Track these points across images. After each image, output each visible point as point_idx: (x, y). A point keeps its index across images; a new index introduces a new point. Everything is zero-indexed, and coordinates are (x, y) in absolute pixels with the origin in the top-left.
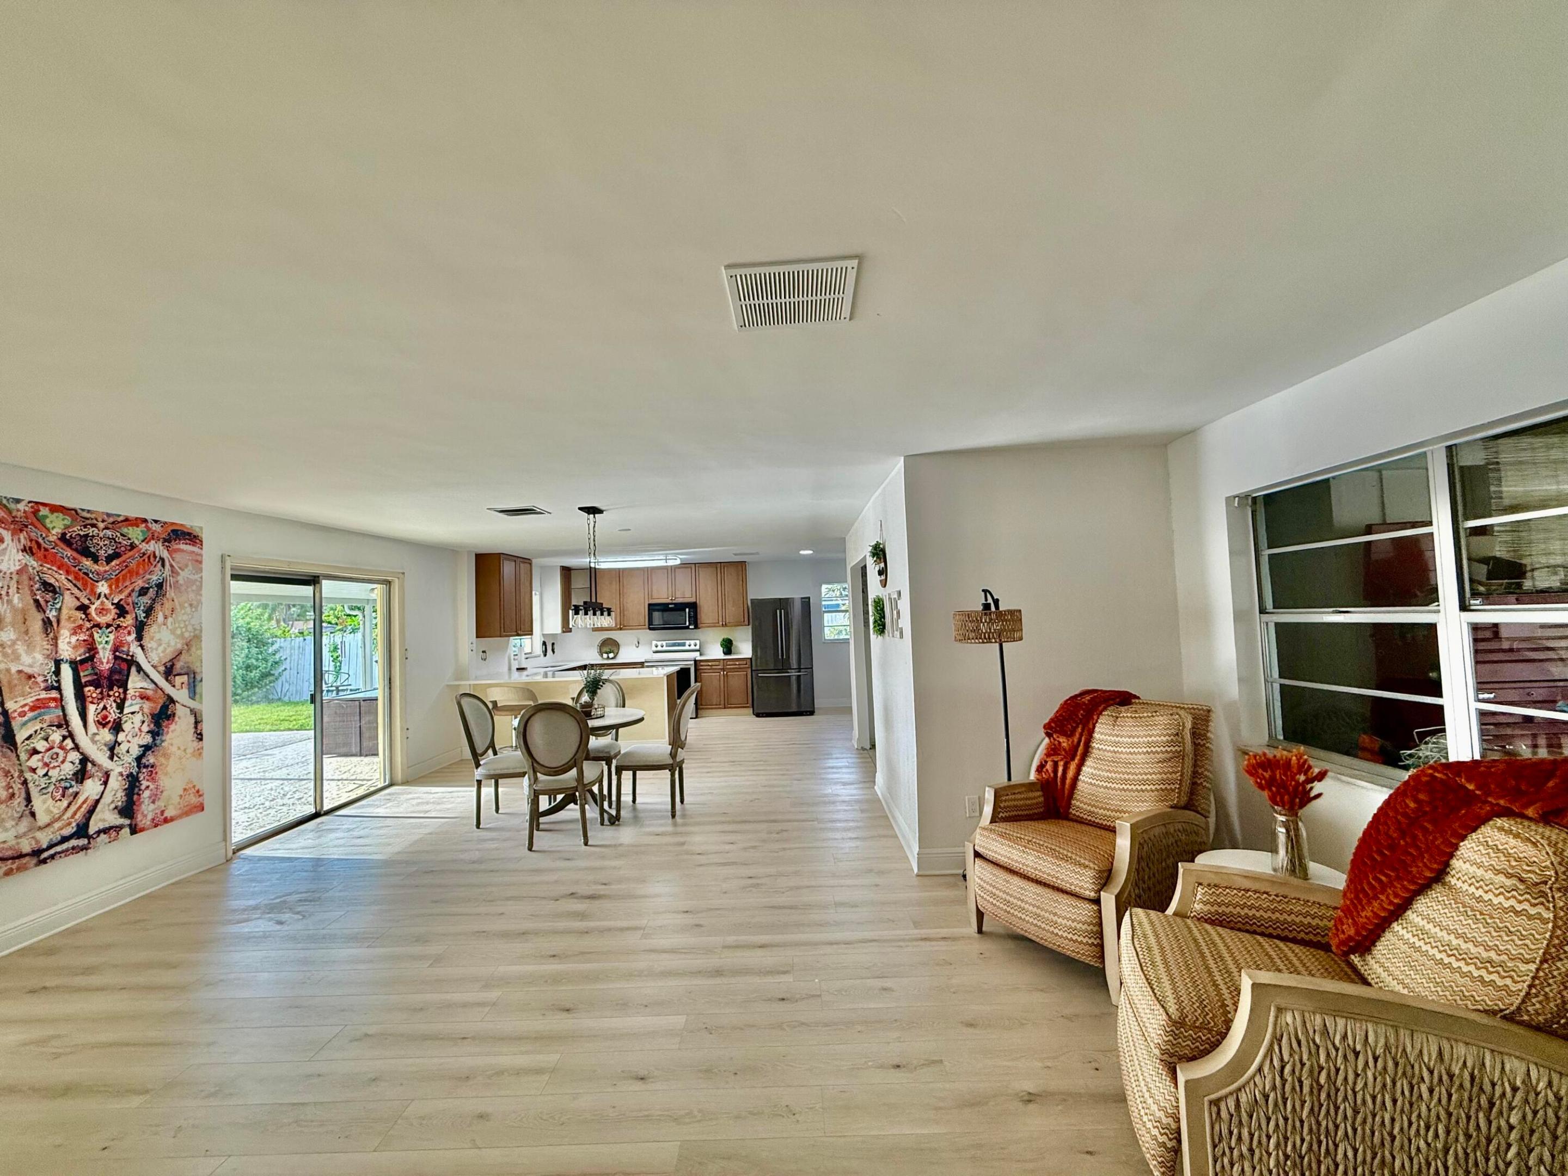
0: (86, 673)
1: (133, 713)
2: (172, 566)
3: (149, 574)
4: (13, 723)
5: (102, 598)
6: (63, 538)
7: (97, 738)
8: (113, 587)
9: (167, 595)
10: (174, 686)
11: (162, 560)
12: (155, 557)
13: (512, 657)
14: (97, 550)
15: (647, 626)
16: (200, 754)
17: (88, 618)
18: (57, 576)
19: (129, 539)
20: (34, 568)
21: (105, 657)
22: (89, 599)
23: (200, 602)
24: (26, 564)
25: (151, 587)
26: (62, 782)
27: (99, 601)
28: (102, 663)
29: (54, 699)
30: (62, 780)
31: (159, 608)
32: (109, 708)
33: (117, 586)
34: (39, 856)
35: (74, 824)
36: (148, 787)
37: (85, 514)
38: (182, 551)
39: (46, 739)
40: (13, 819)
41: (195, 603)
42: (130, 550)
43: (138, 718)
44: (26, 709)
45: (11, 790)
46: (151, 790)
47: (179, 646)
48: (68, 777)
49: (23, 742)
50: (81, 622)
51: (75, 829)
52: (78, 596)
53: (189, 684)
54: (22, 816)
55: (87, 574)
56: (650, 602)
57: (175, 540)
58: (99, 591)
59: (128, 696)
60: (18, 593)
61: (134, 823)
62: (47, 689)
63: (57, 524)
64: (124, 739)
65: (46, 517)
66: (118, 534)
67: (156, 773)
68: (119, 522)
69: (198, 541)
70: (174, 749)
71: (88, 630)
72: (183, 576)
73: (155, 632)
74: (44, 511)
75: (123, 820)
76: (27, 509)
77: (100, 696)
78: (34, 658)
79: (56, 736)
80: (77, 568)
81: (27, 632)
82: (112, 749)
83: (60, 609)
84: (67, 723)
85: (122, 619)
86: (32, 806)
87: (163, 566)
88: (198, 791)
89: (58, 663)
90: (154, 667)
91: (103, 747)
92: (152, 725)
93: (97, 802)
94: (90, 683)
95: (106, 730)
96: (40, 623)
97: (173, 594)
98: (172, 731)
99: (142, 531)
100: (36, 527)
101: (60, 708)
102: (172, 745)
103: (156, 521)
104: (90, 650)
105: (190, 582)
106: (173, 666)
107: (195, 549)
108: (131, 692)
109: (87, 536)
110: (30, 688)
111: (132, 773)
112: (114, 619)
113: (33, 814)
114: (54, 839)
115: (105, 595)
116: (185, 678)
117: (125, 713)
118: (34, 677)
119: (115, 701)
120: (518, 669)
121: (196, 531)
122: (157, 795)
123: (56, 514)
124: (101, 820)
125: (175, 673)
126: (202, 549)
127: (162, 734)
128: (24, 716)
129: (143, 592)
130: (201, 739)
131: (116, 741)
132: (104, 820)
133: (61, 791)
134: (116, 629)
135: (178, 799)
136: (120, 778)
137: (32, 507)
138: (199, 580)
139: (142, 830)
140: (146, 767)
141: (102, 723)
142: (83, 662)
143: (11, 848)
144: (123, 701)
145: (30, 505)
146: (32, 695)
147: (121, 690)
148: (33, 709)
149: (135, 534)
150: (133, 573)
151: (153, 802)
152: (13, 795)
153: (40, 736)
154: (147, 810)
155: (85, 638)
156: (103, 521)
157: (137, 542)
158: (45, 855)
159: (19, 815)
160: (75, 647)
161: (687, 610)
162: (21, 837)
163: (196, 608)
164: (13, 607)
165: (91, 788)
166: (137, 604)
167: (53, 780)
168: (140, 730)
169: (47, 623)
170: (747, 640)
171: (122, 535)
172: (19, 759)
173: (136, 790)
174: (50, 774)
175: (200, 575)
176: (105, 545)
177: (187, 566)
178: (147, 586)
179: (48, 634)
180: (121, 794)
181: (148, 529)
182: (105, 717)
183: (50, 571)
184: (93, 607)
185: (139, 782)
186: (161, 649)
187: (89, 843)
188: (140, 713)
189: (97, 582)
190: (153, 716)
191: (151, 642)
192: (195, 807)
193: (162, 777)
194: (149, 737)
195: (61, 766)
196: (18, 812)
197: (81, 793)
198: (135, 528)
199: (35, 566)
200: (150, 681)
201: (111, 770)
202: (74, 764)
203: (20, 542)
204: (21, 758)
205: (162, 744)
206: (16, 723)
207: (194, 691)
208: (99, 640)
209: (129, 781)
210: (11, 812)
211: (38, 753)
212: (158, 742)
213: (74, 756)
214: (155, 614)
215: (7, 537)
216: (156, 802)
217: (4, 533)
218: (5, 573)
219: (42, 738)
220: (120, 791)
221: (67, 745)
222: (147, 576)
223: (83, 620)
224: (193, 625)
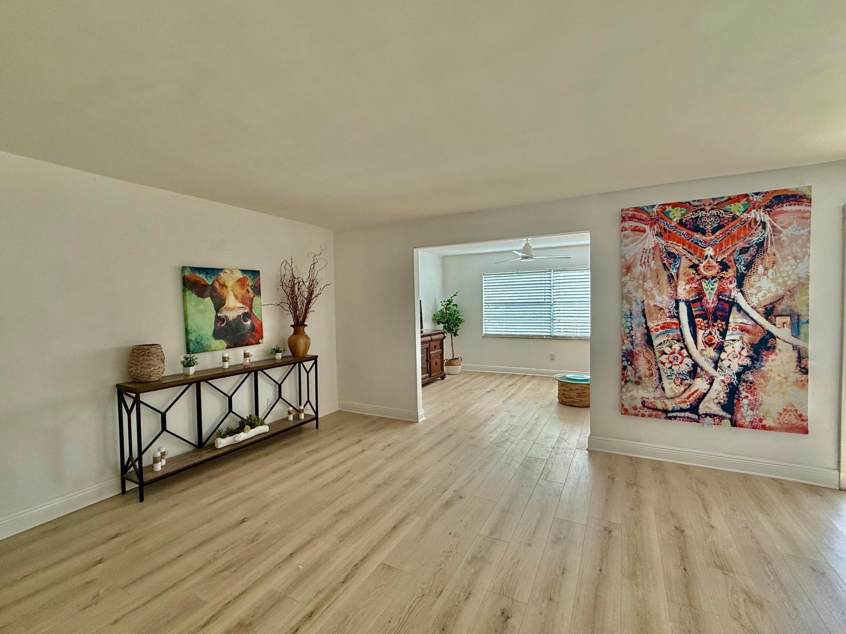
0: (697, 309)
1: (733, 340)
2: (773, 227)
3: (750, 236)
5: (709, 258)
6: (681, 223)
7: (704, 353)
8: (718, 250)
9: (768, 251)
10: (775, 325)
11: (764, 223)
12: (756, 222)
14: (705, 226)
16: (804, 385)
17: (698, 272)
18: (677, 247)
19: (731, 213)
20: (662, 245)
21: (711, 299)
22: (698, 260)
23: (807, 254)
24: (658, 243)
26: (680, 375)
27: (706, 261)
28: (708, 303)
29: (675, 324)
30: (680, 373)
31: (760, 262)
32: (714, 334)
33: (721, 249)
34: (667, 414)
35: (688, 403)
36: (747, 397)
37: (696, 204)
38: (786, 212)
39: (671, 347)
40: (653, 388)
41: (800, 255)
42: (732, 221)
43: (738, 345)
44: (659, 327)
45: (651, 371)
46: (750, 400)
47: (781, 292)
48: (684, 372)
49: (657, 346)
50: (693, 276)
51: (689, 407)
52: (690, 258)
53: (792, 324)
54: (657, 388)
55: (697, 244)
57: (778, 205)
58: (706, 254)
59: (730, 328)
60: (653, 260)
61: (734, 418)
62: (671, 317)
63: (676, 215)
64: (726, 357)
65: (670, 211)
66: (722, 212)
67: (755, 389)
68: (722, 202)
69: (805, 200)
70: (774, 374)
71: (697, 281)
72: (787, 233)
73: (755, 281)
74: (668, 208)
75: (725, 413)
76: (658, 210)
77: (706, 325)
78: (663, 298)
79: (677, 346)
80: (690, 241)
81: (658, 283)
82: (716, 363)
83: (679, 268)
84: (684, 340)
85: (725, 272)
86: (663, 384)
87: (764, 228)
88: (801, 416)
89: (677, 302)
90: (754, 308)
91: (709, 360)
92: (751, 352)
93: (705, 395)
94: (700, 316)
95: (711, 349)
96: (666, 277)
97: (774, 250)
98: (772, 360)
99: (742, 205)
100: (663, 220)
101: (679, 329)
102: (771, 371)
103: (757, 194)
104: (699, 294)
105: (795, 238)
106: (774, 307)
107: (803, 208)
108: (732, 325)
109: (697, 218)
110: (661, 315)
111: (732, 383)
112: (718, 273)
113: (663, 389)
114: (676, 407)
115: (711, 257)
116: (788, 319)
117: (726, 339)
118: (663, 309)
119: (718, 330)
121: (804, 192)
122: (755, 405)
123: (676, 209)
124: (707, 407)
125: (775, 313)
126: (810, 206)
127: (762, 361)
128: (657, 331)
129: (744, 251)
130: (806, 373)
131: (719, 358)
132: (710, 408)
133: (680, 380)
134: (720, 279)
135: (777, 416)
136: (722, 384)
137: (661, 208)
138: (807, 234)
139: (741, 426)
140: (746, 382)
141: (709, 343)
142: (694, 301)
143: (651, 403)
144: (726, 330)
145: (660, 207)
146: (662, 319)
147: (724, 323)
148: (662, 328)
149: (736, 208)
150: (734, 238)
151: (752, 409)
152: (652, 375)
153: (667, 344)
154: (746, 413)
155: (696, 286)
156: (710, 205)
157: (738, 214)
158: (670, 415)
159: (656, 386)
160: (689, 292)
162: (657, 399)
163: (802, 259)
164: (651, 268)
165: (700, 385)
166: (738, 260)
167: (675, 372)
169: (670, 277)
171: (725, 211)
172: (655, 356)
173: (736, 396)
174: (673, 368)
175: (807, 230)
176: (710, 222)
177: (790, 224)
178: (748, 246)
179: (671, 284)
180: (722, 395)
181: (750, 201)
182: (711, 340)
183: (672, 245)
184: (702, 265)
185: (739, 391)
186: (760, 295)
187: (699, 418)
188: (740, 341)
189: (705, 248)
190: (752, 345)
191: (751, 289)
192: (797, 427)
193: (761, 393)
194: (748, 361)
195: (680, 365)
196: (655, 385)
197: (693, 385)
198: (737, 204)
199: (663, 243)
200: (750, 319)
201: (715, 376)
202: (688, 366)
203: (654, 230)
204: (656, 355)
205: (762, 368)
206: (653, 335)
207: (798, 331)
208: (706, 287)
209: (730, 388)
210: (651, 383)
211: (666, 354)
212: (757, 366)
213: (688, 361)
214: (755, 267)
215: (647, 228)
216: (755, 411)
217: (646, 227)
218: (647, 250)
219: (668, 346)
220: (722, 393)
221: (683, 353)
222: (748, 238)
223: (695, 274)
224: (797, 275)
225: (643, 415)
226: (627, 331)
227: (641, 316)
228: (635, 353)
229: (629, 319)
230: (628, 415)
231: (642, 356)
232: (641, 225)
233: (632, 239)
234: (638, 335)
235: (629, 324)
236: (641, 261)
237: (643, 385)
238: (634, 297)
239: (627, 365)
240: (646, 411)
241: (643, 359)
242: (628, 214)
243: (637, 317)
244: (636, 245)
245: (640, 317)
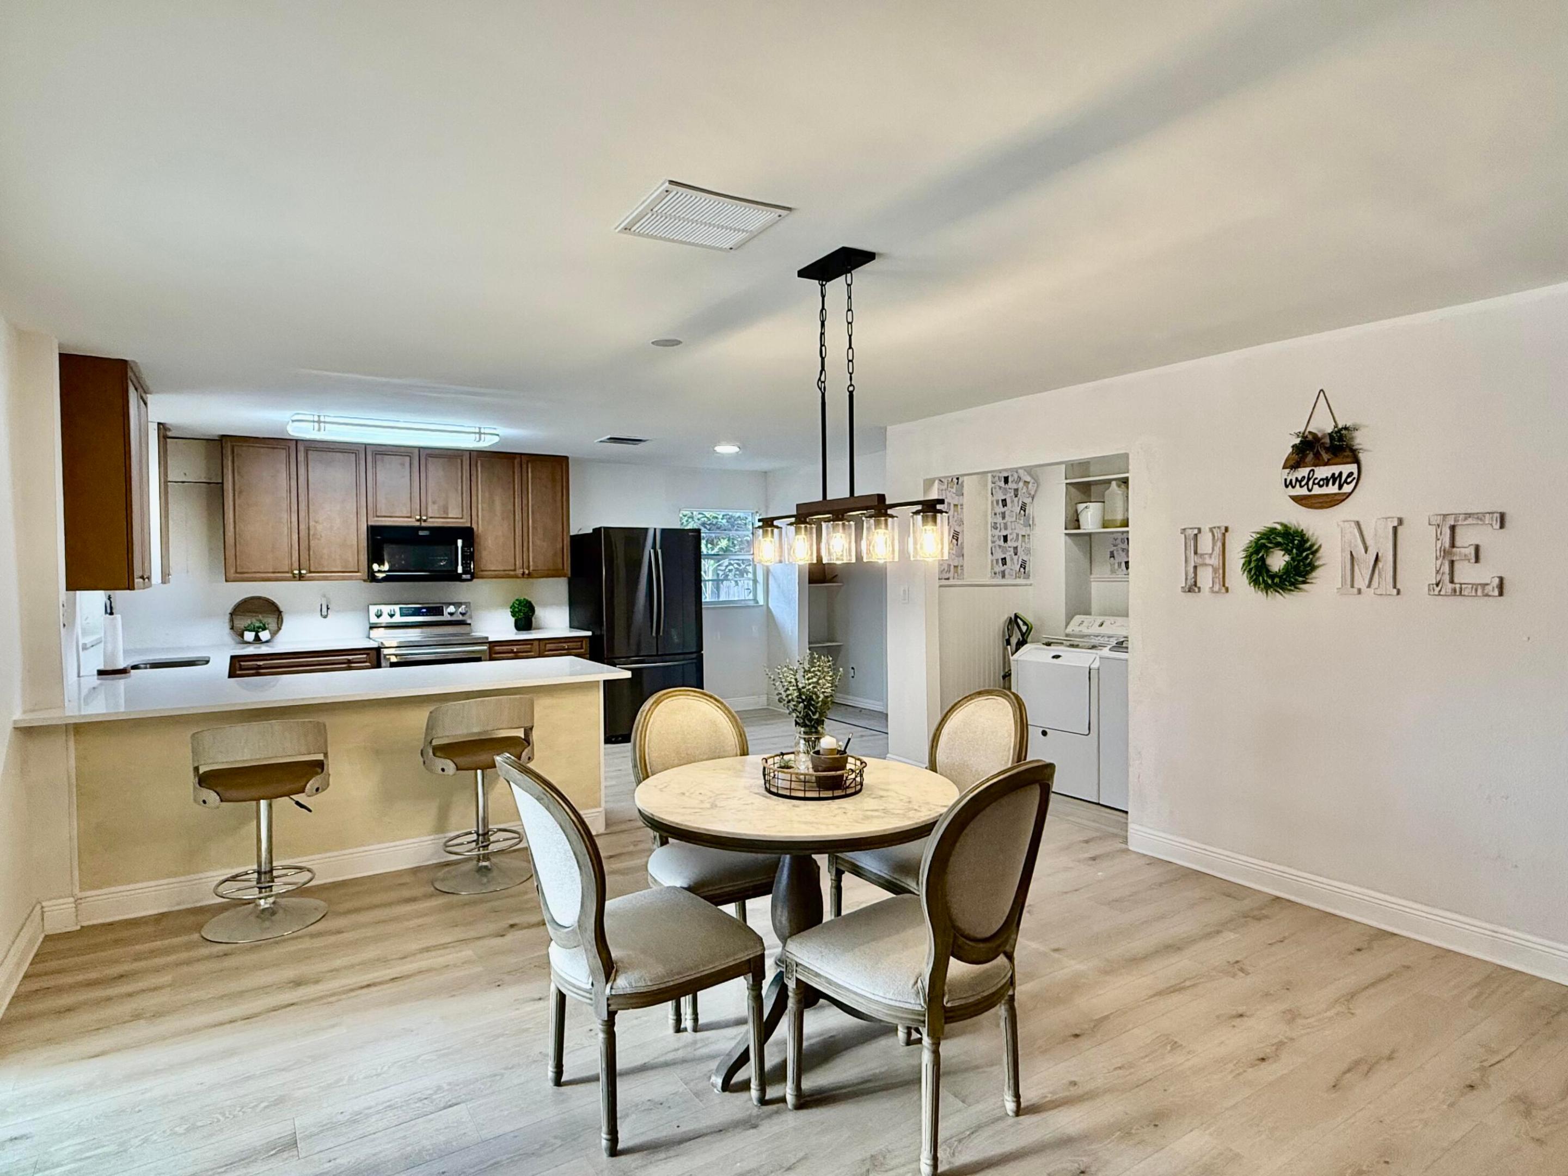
15: (362, 574)
56: (374, 522)
120: (101, 673)
161: (460, 542)
170: (558, 604)
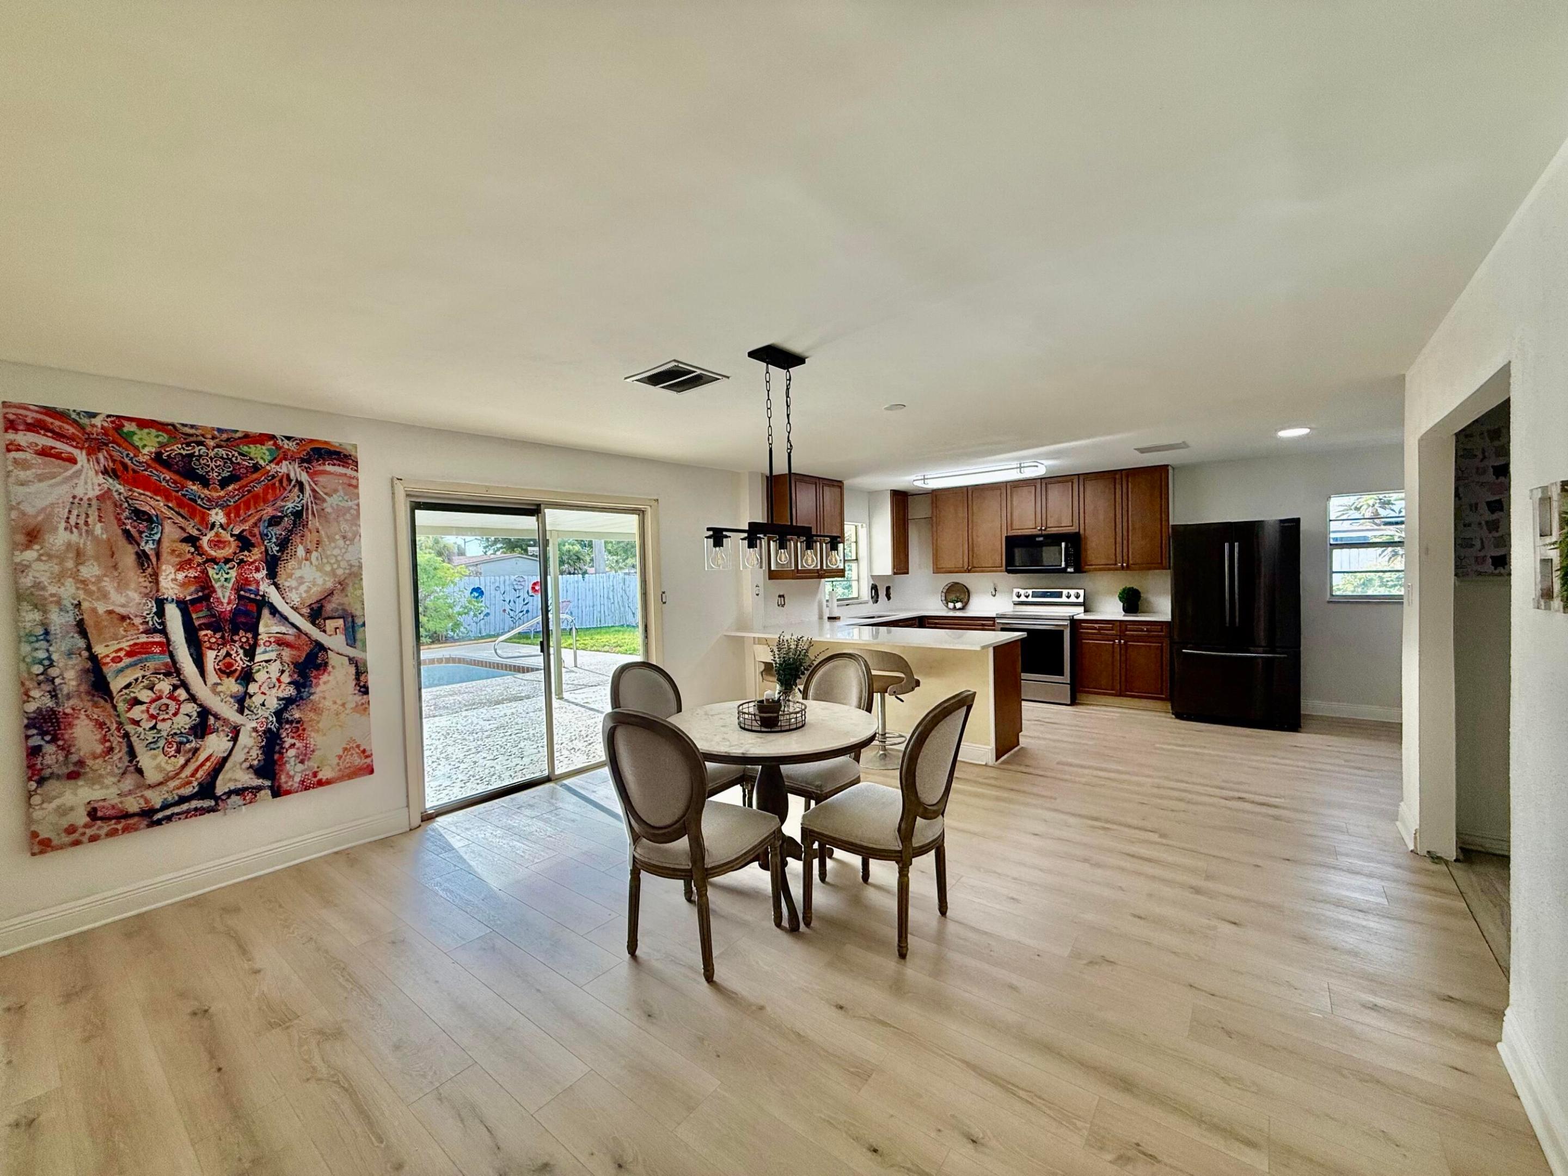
1: (267, 661)
2: (313, 490)
3: (282, 500)
4: (105, 669)
5: (218, 528)
6: (158, 457)
7: (219, 688)
8: (232, 515)
9: (310, 526)
10: (324, 631)
11: (301, 485)
12: (290, 480)
13: (825, 603)
14: (207, 472)
15: (1004, 568)
16: (365, 710)
17: (199, 550)
18: (152, 503)
19: (251, 459)
20: (120, 494)
21: (225, 597)
22: (198, 530)
23: (357, 534)
24: (109, 489)
25: (286, 516)
26: (176, 737)
27: (213, 532)
28: (222, 603)
29: (158, 644)
30: (175, 734)
31: (298, 540)
32: (234, 655)
33: (238, 515)
34: (151, 817)
35: (195, 784)
36: (293, 745)
37: (188, 430)
38: (329, 473)
39: (151, 689)
40: (114, 776)
41: (350, 535)
42: (253, 473)
43: (275, 668)
44: (122, 654)
45: (108, 744)
46: (298, 749)
47: (330, 585)
48: (183, 730)
49: (121, 691)
50: (189, 556)
51: (196, 789)
52: (183, 525)
53: (346, 629)
54: (124, 773)
55: (194, 501)
56: (1010, 534)
57: (318, 461)
58: (212, 519)
59: (261, 642)
60: (100, 521)
61: (277, 784)
62: (149, 632)
63: (148, 443)
64: (257, 690)
65: (134, 433)
66: (236, 454)
67: (304, 730)
68: (236, 439)
69: (350, 462)
70: (328, 703)
71: (198, 565)
72: (331, 503)
73: (293, 569)
74: (130, 427)
75: (261, 781)
76: (106, 424)
77: (220, 641)
78: (127, 596)
80: (180, 494)
81: (115, 567)
82: (241, 702)
83: (159, 541)
84: (178, 672)
85: (246, 553)
86: (138, 762)
87: (302, 489)
88: (364, 751)
89: (160, 604)
90: (295, 609)
91: (229, 699)
92: (296, 676)
93: (225, 760)
94: (207, 626)
95: (232, 680)
96: (133, 557)
97: (317, 524)
98: (325, 683)
99: (268, 450)
100: (119, 445)
101: (167, 653)
102: (324, 698)
103: (289, 438)
104: (203, 589)
105: (341, 512)
106: (321, 608)
107: (349, 472)
108: (263, 637)
109: (192, 455)
110: (125, 631)
111: (270, 729)
112: (235, 553)
113: (140, 771)
114: (170, 799)
115: (221, 526)
116: (340, 622)
117: (256, 661)
118: (130, 618)
119: (241, 647)
120: (829, 618)
121: (349, 450)
122: (305, 755)
123: (146, 431)
124: (230, 780)
125: (324, 615)
126: (357, 471)
127: (311, 686)
128: (119, 662)
129: (274, 521)
130: (366, 692)
131: (246, 693)
132: (236, 780)
133: (175, 746)
134: (239, 564)
135: (336, 761)
136: (254, 734)
137: (112, 422)
138: (356, 507)
139: (288, 792)
140: (288, 722)
141: (226, 671)
142: (193, 601)
143: (113, 807)
144: (255, 645)
145: (109, 419)
146: (129, 638)
147: (250, 635)
148: (129, 654)
149: (259, 453)
150: (257, 499)
151: (302, 762)
152: (111, 749)
153: (142, 684)
154: (293, 770)
155: (196, 575)
156: (213, 438)
157: (262, 462)
158: (160, 815)
159: (121, 771)
160: (183, 585)
161: (1063, 544)
162: (126, 796)
163: (352, 540)
164: (95, 538)
165: (216, 744)
166: (267, 535)
167: (164, 734)
168: (279, 680)
169: (142, 558)
170: (1164, 592)
171: (240, 454)
172: (116, 711)
173: (277, 748)
174: (158, 727)
175: (356, 502)
176: (217, 467)
177: (336, 491)
178: (280, 514)
179: (144, 570)
180: (255, 752)
181: (278, 447)
182: (230, 665)
183: (143, 497)
184: (205, 539)
185: (281, 739)
186: (303, 588)
187: (217, 804)
188: (278, 662)
189: (209, 509)
190: (296, 665)
191: (289, 579)
192: (361, 769)
193: (313, 734)
194: (292, 689)
195: (174, 718)
196: (119, 768)
197: (202, 749)
198: (258, 446)
199: (122, 491)
200: (290, 626)
201: (242, 725)
202: (190, 717)
203: (98, 463)
204: (118, 709)
205: (311, 697)
206: (109, 670)
207: (354, 638)
208: (216, 577)
209: (266, 738)
210: (109, 767)
211: (142, 703)
212: (305, 695)
213: (190, 708)
214: (293, 548)
215: (81, 456)
216: (306, 763)
217: (76, 452)
218: (81, 499)
219: (145, 687)
220: (255, 748)
221: (179, 695)
222: (279, 503)
223: (192, 553)
224: (348, 561)
225: (93, 839)
226: (38, 669)
227: (76, 635)
228: (64, 714)
229: (43, 644)
230: (52, 850)
231: (83, 716)
232: (60, 446)
233: (39, 472)
234: (70, 675)
235: (42, 655)
236: (67, 522)
237: (91, 775)
238: (52, 595)
239: (42, 743)
240: (100, 828)
241: (87, 721)
242: (26, 416)
243: (63, 637)
244: (51, 486)
245: (73, 637)
